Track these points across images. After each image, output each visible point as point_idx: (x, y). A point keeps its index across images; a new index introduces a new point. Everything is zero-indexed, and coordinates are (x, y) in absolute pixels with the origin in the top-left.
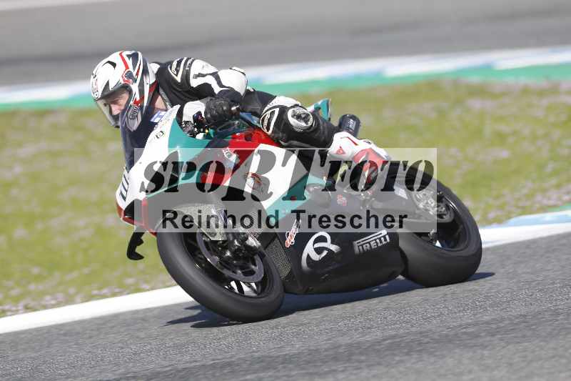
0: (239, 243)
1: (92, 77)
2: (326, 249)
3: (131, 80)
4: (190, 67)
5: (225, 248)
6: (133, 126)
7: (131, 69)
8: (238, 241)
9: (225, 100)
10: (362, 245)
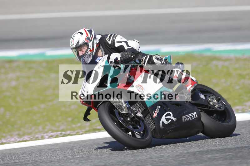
0: (134, 115)
1: (71, 39)
2: (171, 119)
3: (89, 41)
4: (115, 38)
5: (128, 117)
6: (88, 61)
7: (89, 36)
8: (133, 114)
9: (130, 53)
10: (186, 118)
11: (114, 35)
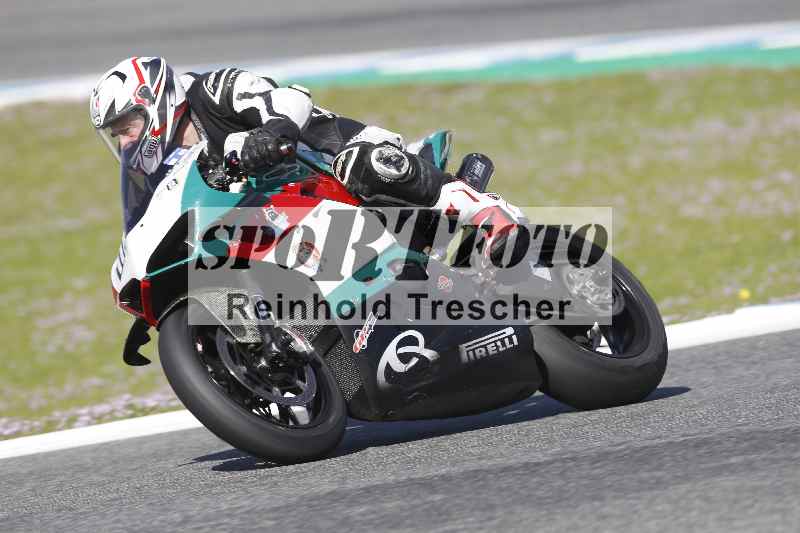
0: (278, 347)
2: (417, 355)
3: (147, 100)
4: (233, 83)
5: (260, 354)
6: (150, 167)
7: (148, 83)
8: (276, 345)
9: (271, 135)
10: (473, 350)
11: (230, 72)
